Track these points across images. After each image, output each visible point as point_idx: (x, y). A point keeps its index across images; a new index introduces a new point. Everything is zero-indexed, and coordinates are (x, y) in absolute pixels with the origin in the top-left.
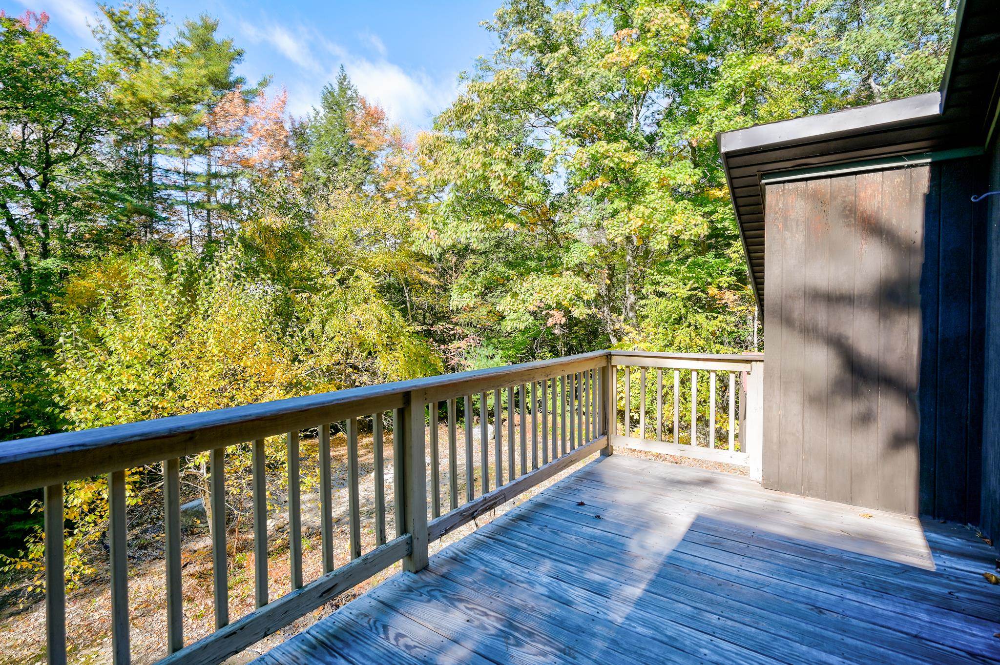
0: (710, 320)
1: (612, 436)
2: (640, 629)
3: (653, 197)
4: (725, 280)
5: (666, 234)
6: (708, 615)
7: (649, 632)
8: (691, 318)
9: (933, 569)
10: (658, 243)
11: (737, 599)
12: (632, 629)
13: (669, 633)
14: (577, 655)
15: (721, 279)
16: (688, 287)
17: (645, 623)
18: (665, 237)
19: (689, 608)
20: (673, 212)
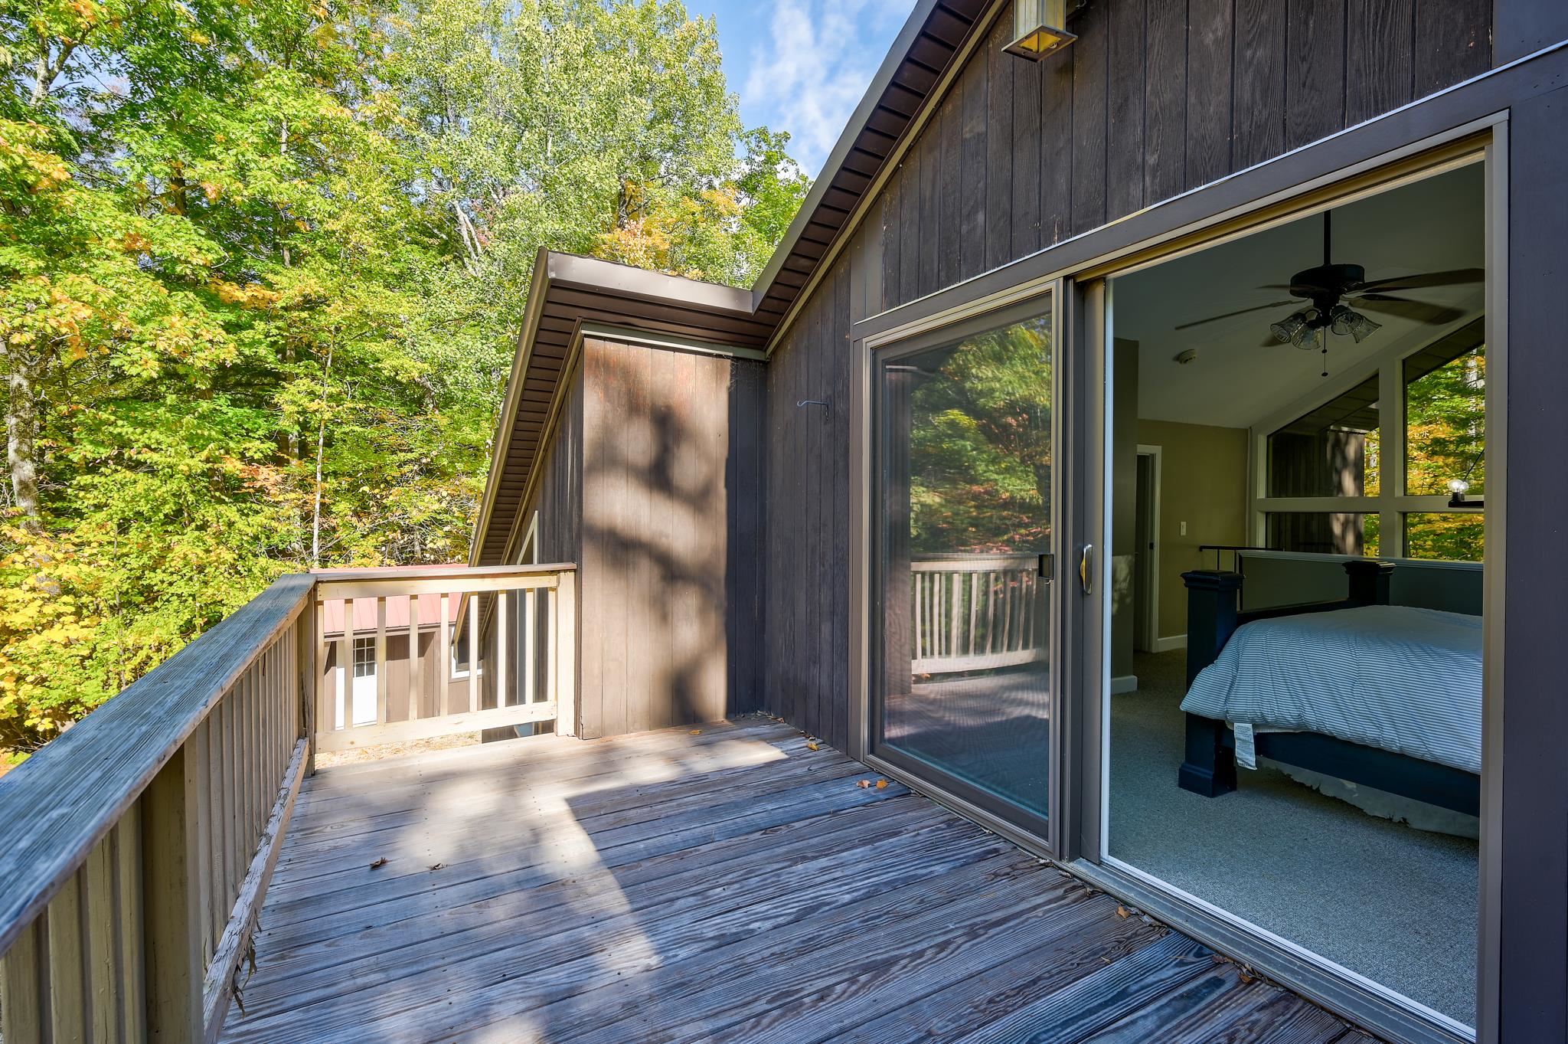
0: (247, 515)
1: (319, 736)
2: (683, 953)
3: (112, 267)
4: (257, 448)
5: (153, 348)
6: (711, 892)
7: (696, 948)
8: (208, 512)
9: (784, 756)
10: (133, 363)
11: (711, 861)
12: (675, 960)
13: (711, 935)
14: (670, 1032)
15: (248, 445)
16: (204, 454)
17: (681, 942)
18: (150, 355)
19: (691, 899)
20: (163, 309)
